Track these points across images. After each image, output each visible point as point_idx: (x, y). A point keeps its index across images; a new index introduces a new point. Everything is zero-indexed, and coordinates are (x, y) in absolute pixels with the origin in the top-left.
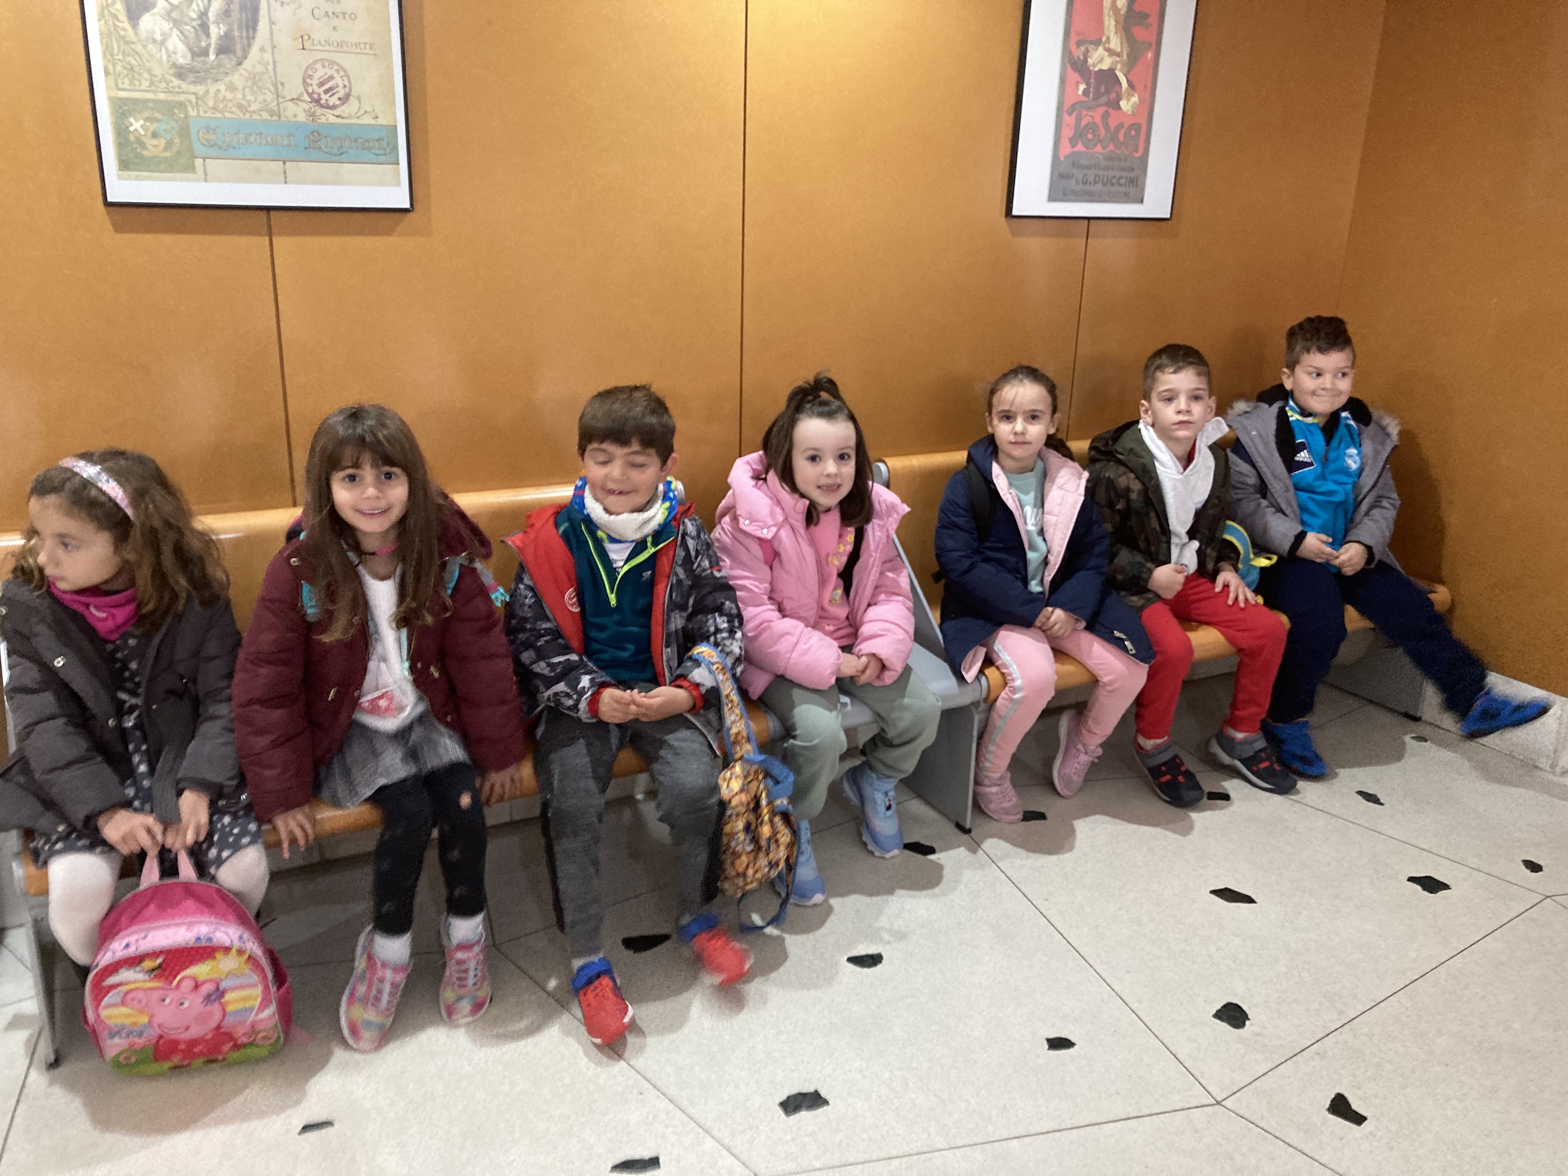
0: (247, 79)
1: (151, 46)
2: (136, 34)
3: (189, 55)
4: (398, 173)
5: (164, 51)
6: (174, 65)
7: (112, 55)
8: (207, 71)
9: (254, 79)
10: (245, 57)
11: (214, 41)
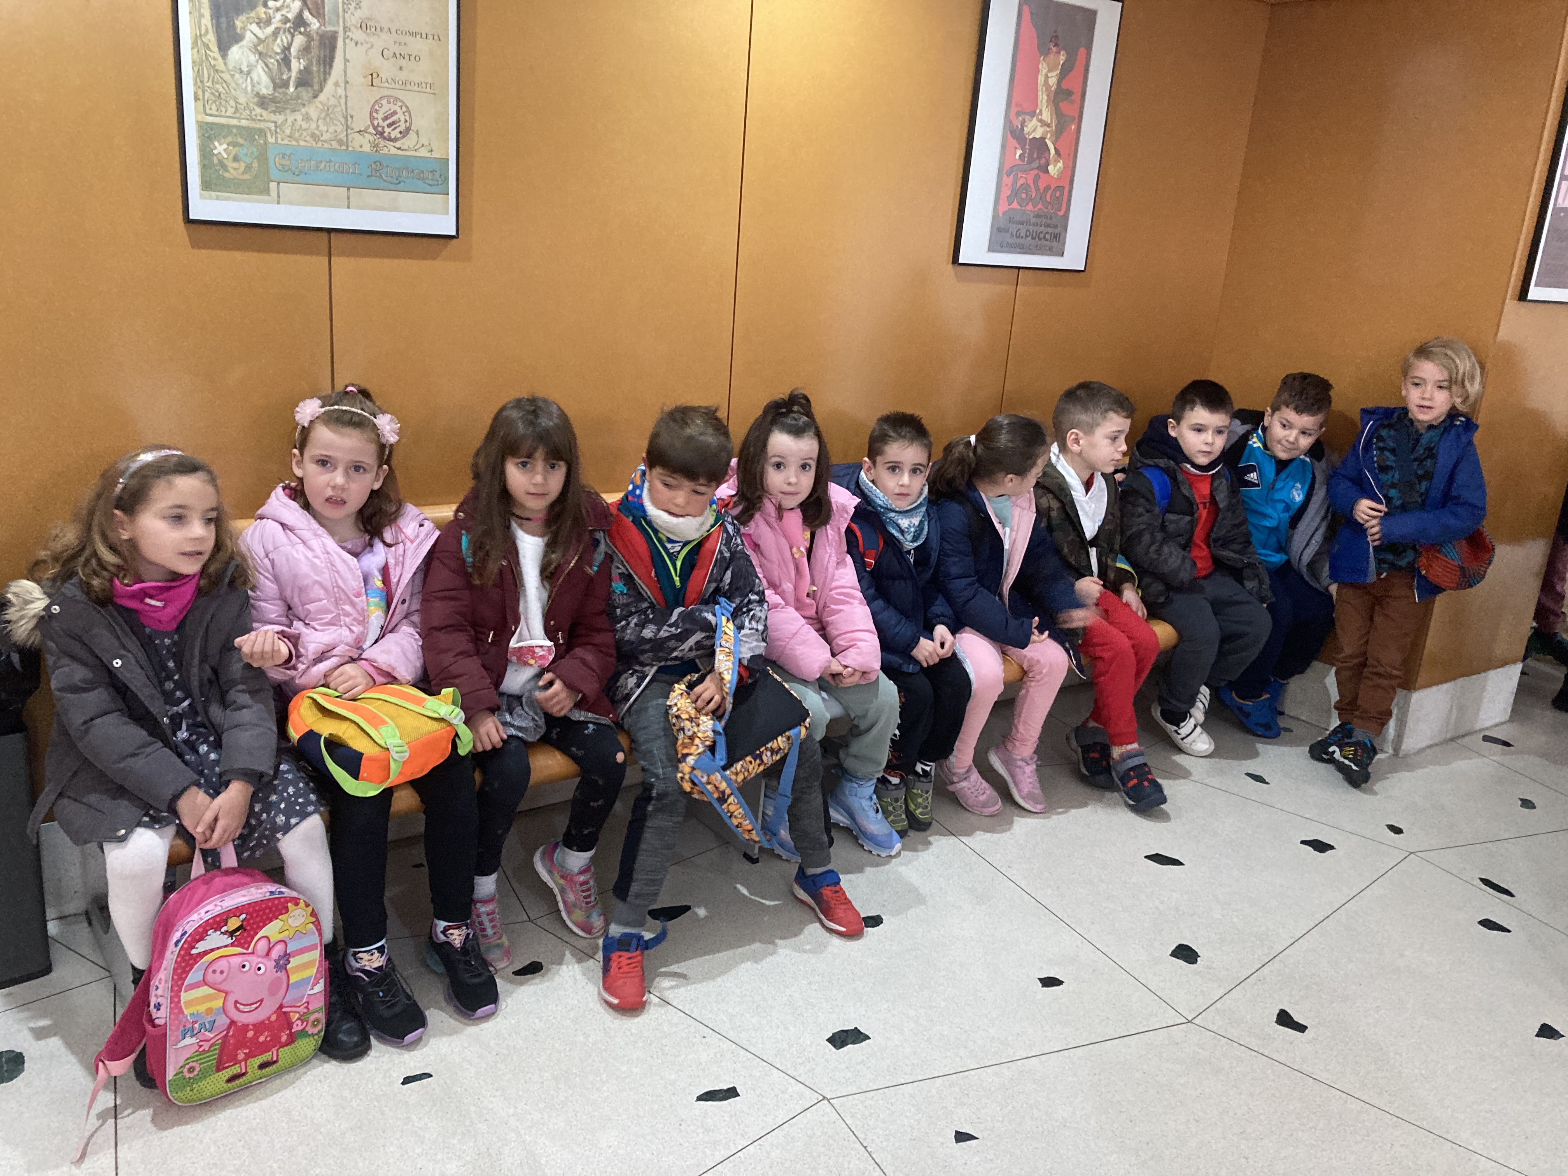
0: (322, 110)
1: (237, 76)
2: (225, 64)
3: (272, 86)
4: (447, 204)
5: (249, 81)
6: (258, 94)
7: (202, 82)
8: (287, 102)
9: (327, 112)
10: (321, 90)
11: (294, 74)
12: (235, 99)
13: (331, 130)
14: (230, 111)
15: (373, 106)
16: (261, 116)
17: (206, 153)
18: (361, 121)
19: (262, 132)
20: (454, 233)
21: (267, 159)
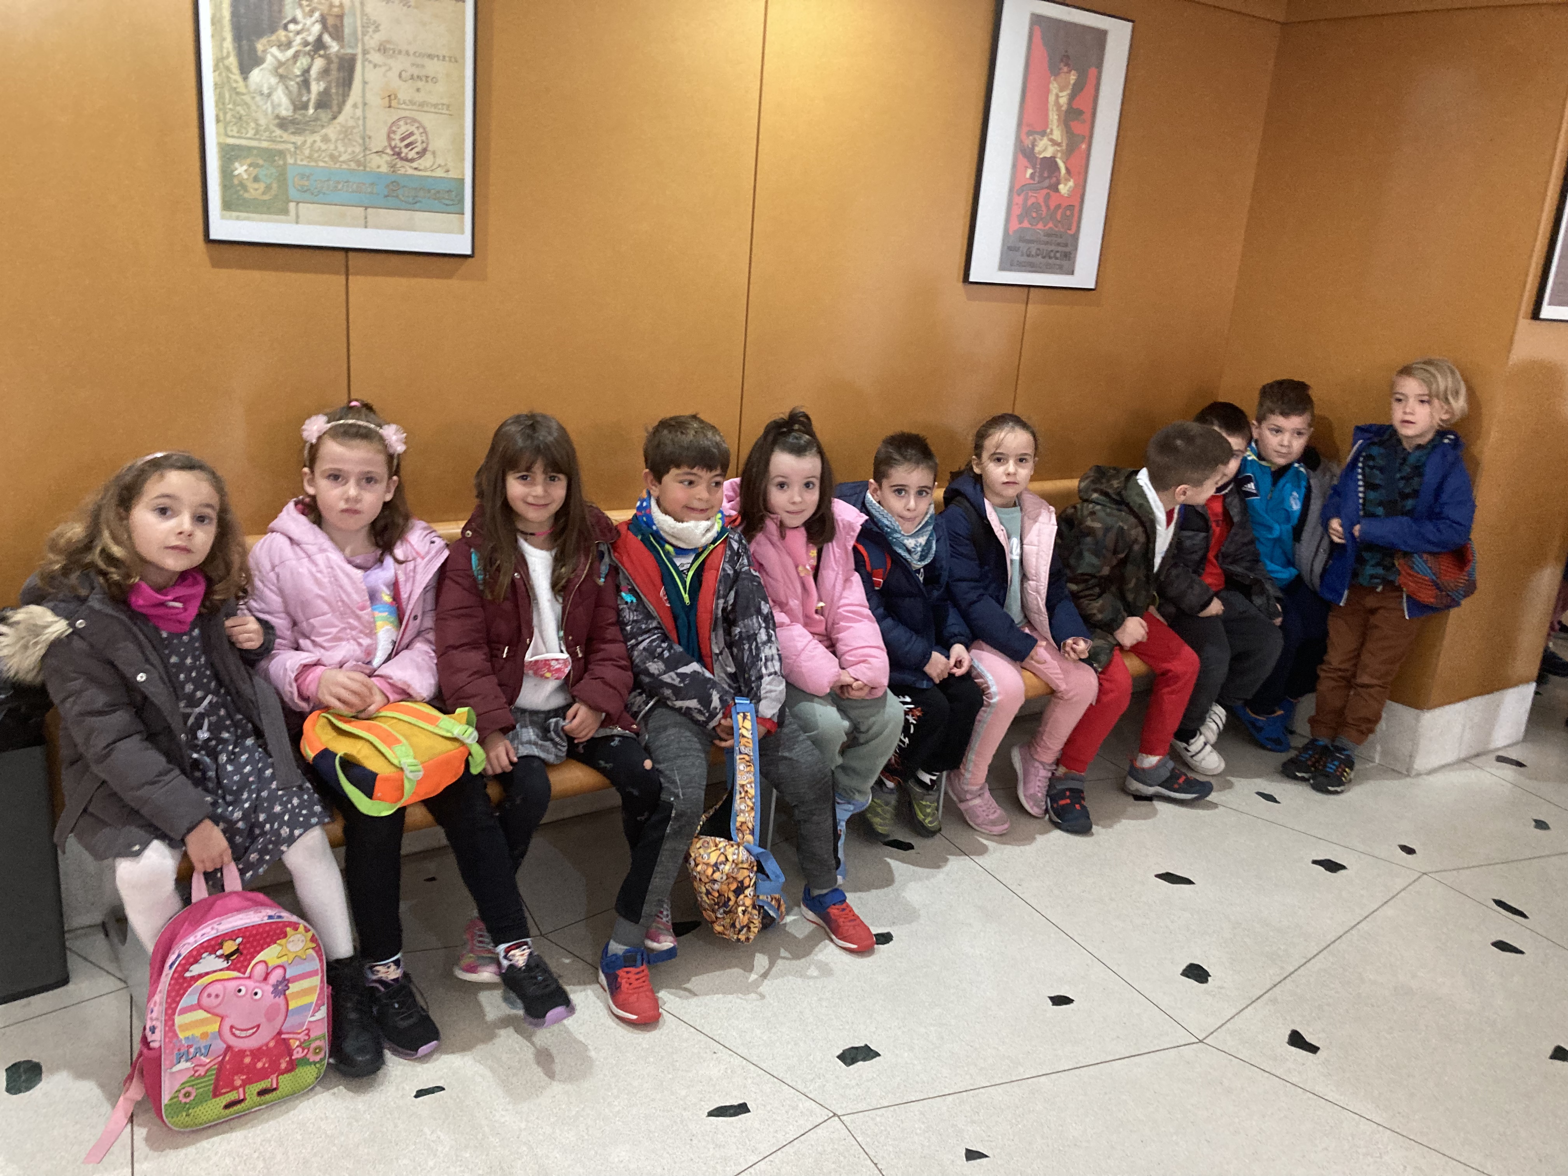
0: (340, 132)
1: (258, 98)
2: (247, 86)
3: (291, 108)
4: (462, 222)
5: (269, 104)
6: (278, 117)
7: (223, 104)
8: (307, 123)
9: (346, 133)
10: (340, 112)
11: (314, 96)
12: (256, 121)
13: (350, 150)
14: (251, 133)
15: (391, 127)
16: (281, 137)
17: (226, 173)
18: (379, 141)
19: (281, 153)
20: (469, 252)
21: (285, 179)
